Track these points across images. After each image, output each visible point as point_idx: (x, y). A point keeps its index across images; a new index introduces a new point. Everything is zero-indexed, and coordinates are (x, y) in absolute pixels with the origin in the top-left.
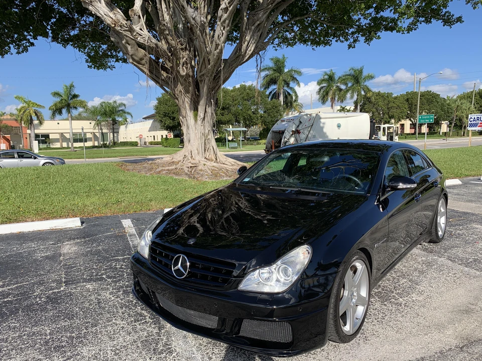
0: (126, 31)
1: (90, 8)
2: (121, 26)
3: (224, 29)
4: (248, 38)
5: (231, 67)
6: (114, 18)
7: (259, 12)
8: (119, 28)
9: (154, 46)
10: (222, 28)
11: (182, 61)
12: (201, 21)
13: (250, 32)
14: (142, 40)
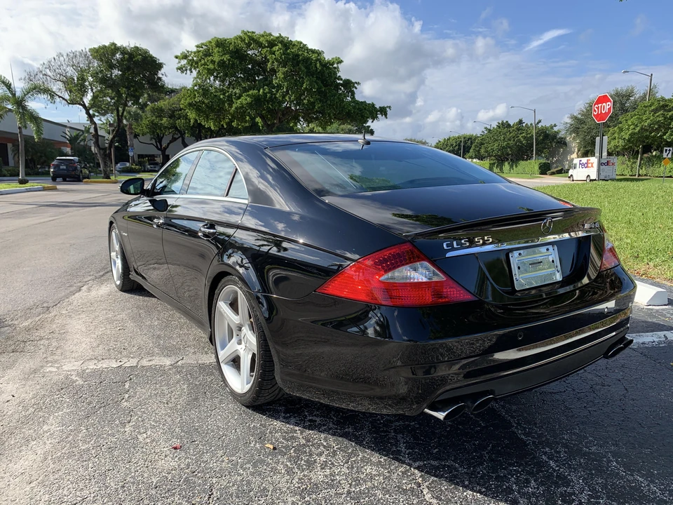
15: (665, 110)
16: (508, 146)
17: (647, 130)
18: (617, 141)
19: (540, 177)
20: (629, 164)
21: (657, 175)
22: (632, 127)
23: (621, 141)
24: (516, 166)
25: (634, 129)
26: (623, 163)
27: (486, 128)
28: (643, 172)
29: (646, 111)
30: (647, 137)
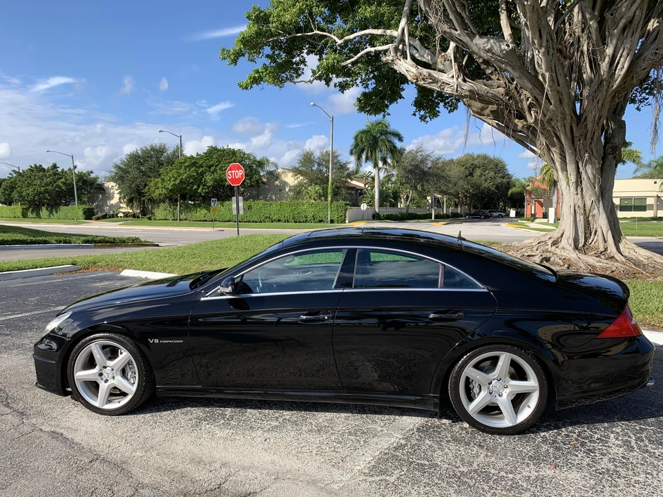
0: (431, 83)
1: (396, 67)
2: (423, 79)
3: (539, 52)
4: (609, 51)
5: (596, 101)
6: (415, 72)
7: (619, 5)
8: (423, 82)
9: (468, 93)
10: (537, 52)
11: (526, 105)
12: (502, 51)
13: (611, 40)
14: (450, 90)
15: (197, 167)
16: (46, 191)
17: (185, 182)
18: (160, 190)
19: (87, 222)
20: (171, 210)
21: (194, 219)
22: (172, 179)
23: (164, 190)
24: (57, 212)
25: (174, 181)
26: (165, 209)
27: (14, 171)
28: (183, 216)
29: (181, 167)
30: (185, 189)
